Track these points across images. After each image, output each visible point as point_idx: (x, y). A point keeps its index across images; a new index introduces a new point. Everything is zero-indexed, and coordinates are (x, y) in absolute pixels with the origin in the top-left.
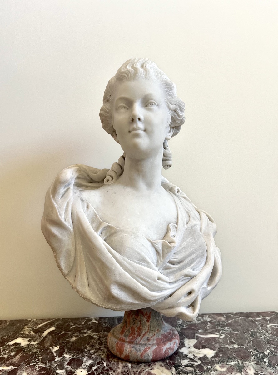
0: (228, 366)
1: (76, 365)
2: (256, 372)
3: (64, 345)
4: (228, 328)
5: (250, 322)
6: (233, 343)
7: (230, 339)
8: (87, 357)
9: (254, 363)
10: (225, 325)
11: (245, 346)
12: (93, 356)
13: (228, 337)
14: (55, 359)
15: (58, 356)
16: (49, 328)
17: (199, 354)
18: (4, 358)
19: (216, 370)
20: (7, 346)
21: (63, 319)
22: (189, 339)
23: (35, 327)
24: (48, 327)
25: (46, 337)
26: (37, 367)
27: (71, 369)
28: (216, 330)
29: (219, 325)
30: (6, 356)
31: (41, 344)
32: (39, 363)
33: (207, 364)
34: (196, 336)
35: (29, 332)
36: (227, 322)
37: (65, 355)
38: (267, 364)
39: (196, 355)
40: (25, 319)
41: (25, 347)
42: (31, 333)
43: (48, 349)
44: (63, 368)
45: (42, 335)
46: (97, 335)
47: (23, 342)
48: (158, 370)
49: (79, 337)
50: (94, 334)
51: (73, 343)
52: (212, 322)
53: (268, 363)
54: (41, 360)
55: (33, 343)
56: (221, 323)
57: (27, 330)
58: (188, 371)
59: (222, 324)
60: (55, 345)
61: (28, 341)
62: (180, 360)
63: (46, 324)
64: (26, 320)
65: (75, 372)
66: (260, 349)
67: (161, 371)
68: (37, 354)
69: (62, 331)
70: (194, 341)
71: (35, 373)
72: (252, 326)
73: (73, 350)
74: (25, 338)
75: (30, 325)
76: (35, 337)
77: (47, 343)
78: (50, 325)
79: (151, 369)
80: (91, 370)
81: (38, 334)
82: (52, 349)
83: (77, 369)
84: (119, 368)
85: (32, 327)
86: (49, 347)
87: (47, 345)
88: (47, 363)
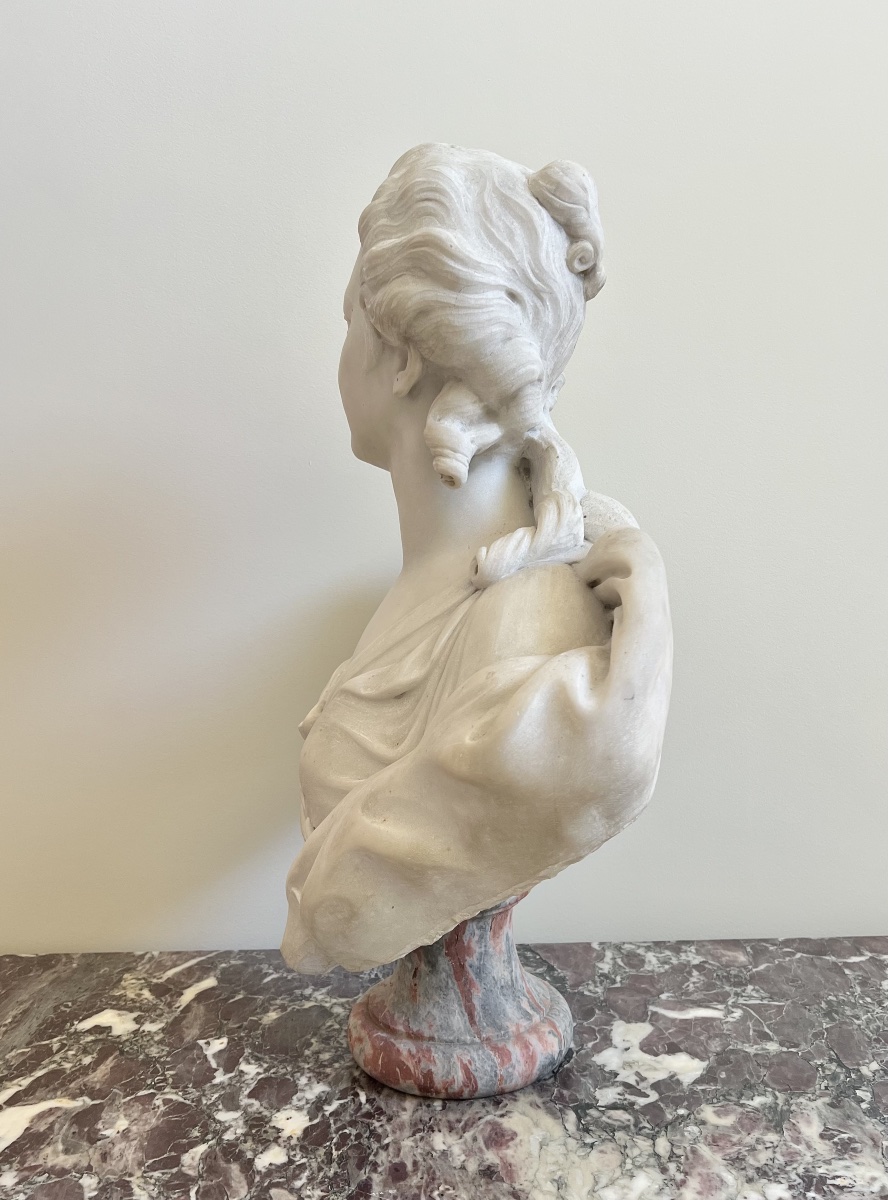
0: (740, 1110)
1: (277, 1097)
2: (827, 1129)
3: (242, 1034)
4: (754, 990)
5: (830, 969)
6: (766, 1037)
7: (758, 1023)
8: (308, 1075)
9: (824, 1103)
10: (748, 978)
11: (802, 1047)
12: (328, 1070)
13: (752, 1017)
14: (214, 1077)
15: (221, 1070)
16: (199, 980)
17: (655, 1069)
18: (63, 1071)
19: (703, 1123)
20: (70, 1035)
21: (241, 951)
22: (628, 1022)
23: (154, 977)
24: (197, 976)
25: (188, 1008)
26: (158, 1102)
27: (262, 1109)
28: (717, 994)
29: (727, 978)
30: (67, 1066)
31: (173, 1029)
32: (166, 1090)
33: (677, 1102)
34: (649, 1013)
35: (138, 992)
36: (754, 970)
37: (243, 1067)
38: (864, 1106)
39: (644, 1074)
40: (126, 951)
41: (124, 1038)
42: (143, 997)
43: (194, 1046)
44: (236, 1108)
45: (176, 1001)
46: (342, 1005)
47: (119, 1023)
48: (522, 1117)
49: (289, 1009)
50: (334, 1001)
51: (269, 1028)
52: (705, 968)
53: (869, 1103)
54: (171, 1080)
55: (148, 1027)
56: (732, 972)
57: (131, 986)
58: (614, 1123)
59: (736, 976)
60: (213, 1033)
61: (135, 1019)
62: (592, 1090)
63: (190, 969)
64: (129, 955)
65: (273, 1118)
66: (847, 1059)
67: (531, 1123)
68: (159, 1062)
69: (237, 992)
70: (644, 1030)
71: (154, 1120)
72: (833, 983)
73: (271, 1051)
74: (124, 1010)
75: (142, 969)
76: (154, 1008)
77: (192, 1027)
78: (203, 970)
79: (502, 1116)
80: (320, 1115)
81: (163, 999)
82: (204, 1046)
83: (278, 1111)
84: (405, 1110)
85: (145, 975)
86: (197, 1040)
87: (191, 1033)
88: (190, 1090)
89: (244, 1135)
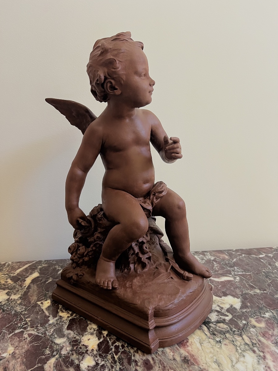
1: (80, 329)
11: (267, 291)
14: (49, 321)
15: (51, 316)
16: (31, 274)
21: (45, 261)
23: (11, 273)
24: (30, 272)
25: (29, 287)
26: (26, 335)
27: (75, 336)
31: (25, 297)
32: (29, 329)
35: (6, 280)
37: (61, 314)
41: (3, 303)
42: (8, 283)
43: (36, 305)
44: (63, 336)
45: (23, 284)
54: (29, 324)
55: (13, 297)
60: (43, 298)
61: (7, 293)
63: (26, 269)
65: (82, 340)
68: (22, 314)
69: (48, 278)
74: (1, 289)
76: (14, 288)
77: (33, 296)
78: (32, 268)
80: (102, 336)
81: (17, 283)
82: (41, 305)
83: (83, 336)
85: (7, 273)
86: (36, 302)
87: (34, 299)
88: (40, 328)
89: (72, 351)
